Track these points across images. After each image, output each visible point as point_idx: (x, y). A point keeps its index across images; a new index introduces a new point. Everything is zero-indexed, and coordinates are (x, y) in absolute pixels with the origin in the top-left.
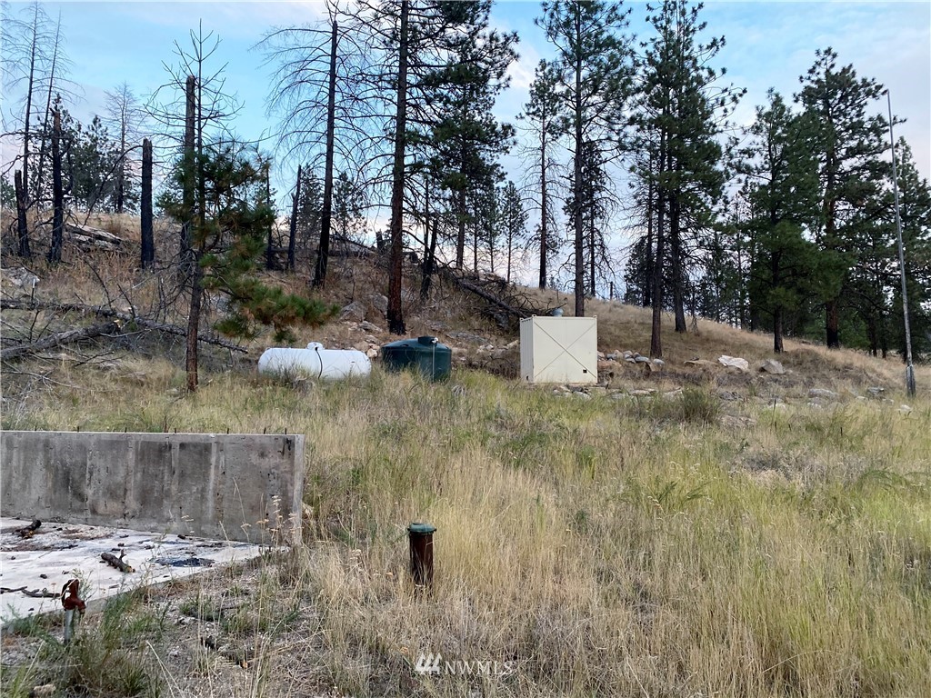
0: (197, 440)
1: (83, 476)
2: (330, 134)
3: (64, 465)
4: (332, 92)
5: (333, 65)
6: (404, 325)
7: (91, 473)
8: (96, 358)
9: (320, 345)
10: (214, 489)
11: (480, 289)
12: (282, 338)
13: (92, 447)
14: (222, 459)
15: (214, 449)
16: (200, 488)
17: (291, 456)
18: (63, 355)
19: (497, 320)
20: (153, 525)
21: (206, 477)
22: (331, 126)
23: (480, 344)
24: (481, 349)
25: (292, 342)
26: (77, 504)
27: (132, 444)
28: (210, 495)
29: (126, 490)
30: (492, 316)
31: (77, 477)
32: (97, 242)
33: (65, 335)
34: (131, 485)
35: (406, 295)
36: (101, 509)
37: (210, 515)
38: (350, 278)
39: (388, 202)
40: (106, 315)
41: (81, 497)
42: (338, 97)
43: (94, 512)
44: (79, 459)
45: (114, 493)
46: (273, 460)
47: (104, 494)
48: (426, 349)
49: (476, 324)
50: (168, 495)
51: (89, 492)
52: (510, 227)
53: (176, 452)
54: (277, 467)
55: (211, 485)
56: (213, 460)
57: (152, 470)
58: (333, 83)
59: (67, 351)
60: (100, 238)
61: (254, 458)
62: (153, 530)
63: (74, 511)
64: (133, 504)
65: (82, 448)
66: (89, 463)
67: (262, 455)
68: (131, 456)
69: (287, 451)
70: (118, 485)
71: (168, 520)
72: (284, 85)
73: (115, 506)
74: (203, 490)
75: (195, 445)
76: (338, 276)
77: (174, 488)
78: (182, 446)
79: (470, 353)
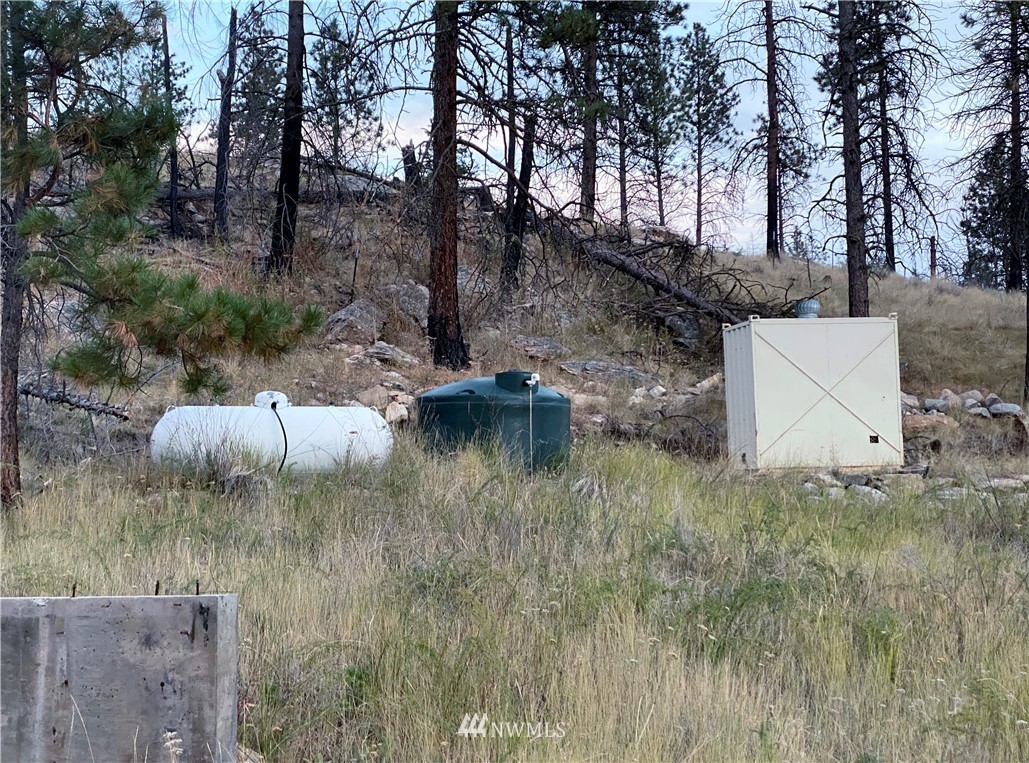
6: (465, 349)
9: (281, 397)
10: (46, 720)
11: (632, 263)
12: (200, 385)
14: (63, 652)
15: (44, 631)
17: (210, 641)
19: (673, 331)
21: (26, 694)
23: (636, 384)
24: (638, 397)
25: (221, 393)
28: (37, 733)
30: (661, 321)
35: (468, 281)
38: (346, 248)
46: (170, 652)
49: (625, 340)
52: (699, 125)
54: (179, 668)
55: (39, 711)
56: (42, 654)
61: (131, 649)
67: (148, 641)
69: (200, 631)
74: (23, 722)
76: (320, 247)
79: (614, 406)
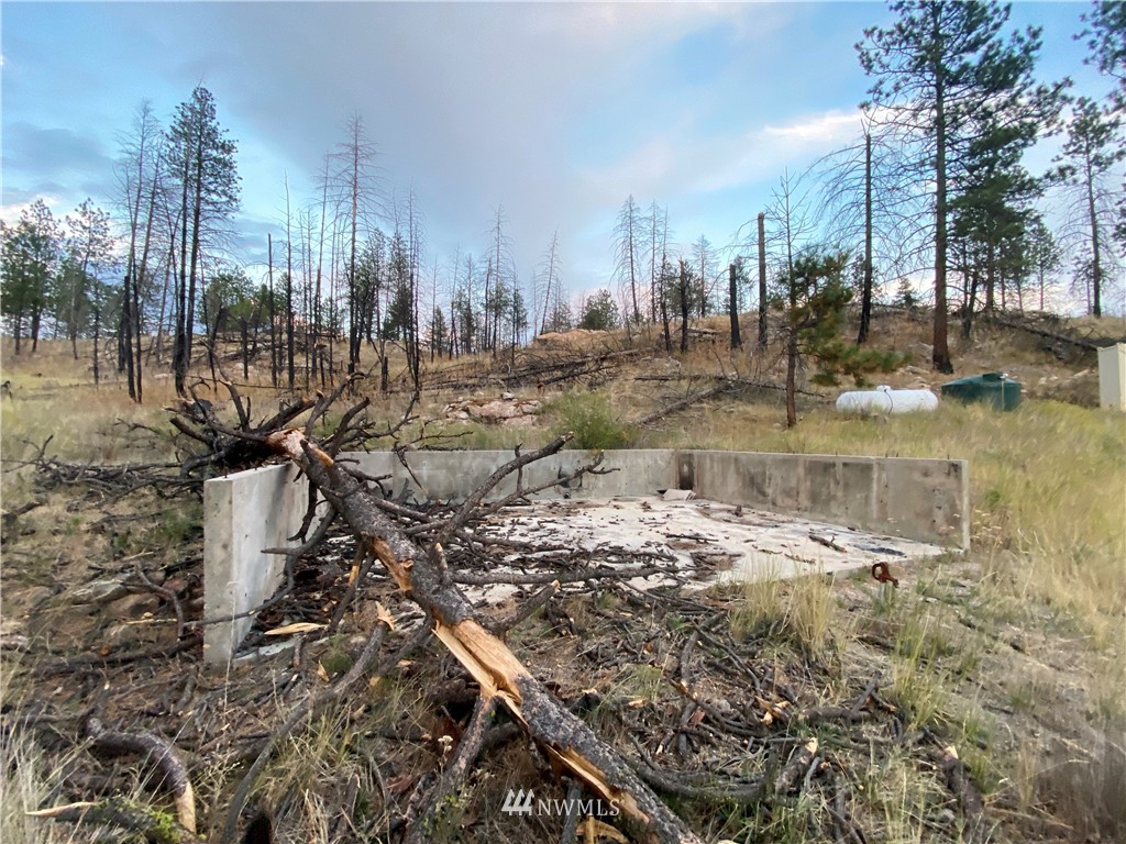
0: (859, 461)
1: (764, 480)
2: (869, 226)
3: (749, 472)
4: (869, 190)
5: (868, 170)
7: (770, 479)
8: (725, 405)
9: (888, 387)
10: (878, 498)
11: (1028, 326)
12: (860, 384)
13: (769, 462)
14: (884, 475)
15: (875, 468)
16: (864, 495)
17: (958, 477)
18: (705, 405)
19: (1056, 353)
20: (823, 517)
21: (868, 487)
22: (869, 219)
23: (1041, 376)
24: (1043, 381)
25: (871, 386)
26: (761, 498)
27: (801, 462)
28: (874, 501)
29: (798, 493)
30: (1050, 349)
31: (759, 481)
32: (704, 336)
33: (703, 393)
34: (802, 488)
36: (779, 502)
37: (875, 516)
39: (933, 264)
40: (721, 379)
41: (764, 494)
42: (873, 193)
43: (774, 504)
44: (760, 469)
45: (787, 493)
46: (937, 479)
47: (781, 494)
48: (994, 384)
49: (1031, 357)
50: (834, 497)
51: (769, 491)
52: (1042, 265)
53: (839, 469)
54: (943, 484)
55: (874, 494)
56: (875, 476)
57: (819, 479)
58: (869, 184)
59: (707, 403)
60: (705, 333)
61: (917, 476)
62: (824, 521)
63: (759, 502)
64: (804, 502)
65: (762, 463)
66: (767, 473)
67: (926, 474)
68: (801, 471)
69: (953, 473)
70: (791, 489)
71: (836, 515)
72: (827, 198)
73: (789, 502)
74: (867, 498)
75: (857, 465)
77: (840, 494)
78: (845, 465)
79: (1032, 386)
